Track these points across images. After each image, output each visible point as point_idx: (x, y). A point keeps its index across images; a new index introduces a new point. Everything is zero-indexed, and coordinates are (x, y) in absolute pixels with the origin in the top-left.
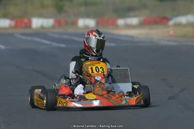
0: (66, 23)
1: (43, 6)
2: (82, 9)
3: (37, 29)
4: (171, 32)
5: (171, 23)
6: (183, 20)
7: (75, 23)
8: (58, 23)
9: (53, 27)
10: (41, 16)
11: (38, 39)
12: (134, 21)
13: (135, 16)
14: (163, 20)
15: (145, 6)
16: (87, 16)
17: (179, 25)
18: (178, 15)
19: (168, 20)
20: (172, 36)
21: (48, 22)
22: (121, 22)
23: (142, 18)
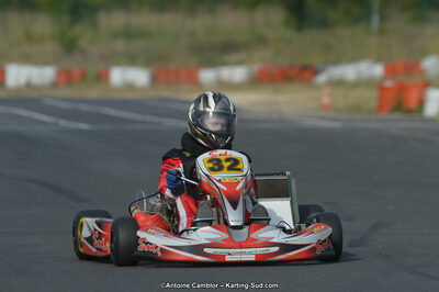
0: (83, 76)
1: (30, 38)
2: (120, 45)
3: (18, 89)
4: (326, 100)
5: (322, 78)
6: (349, 72)
7: (103, 77)
8: (66, 77)
9: (55, 85)
10: (27, 59)
11: (24, 113)
12: (237, 73)
13: (239, 63)
14: (303, 73)
15: (261, 40)
16: (131, 60)
17: (339, 83)
18: (337, 62)
19: (315, 72)
20: (327, 107)
21: (43, 75)
22: (207, 76)
23: (256, 67)
